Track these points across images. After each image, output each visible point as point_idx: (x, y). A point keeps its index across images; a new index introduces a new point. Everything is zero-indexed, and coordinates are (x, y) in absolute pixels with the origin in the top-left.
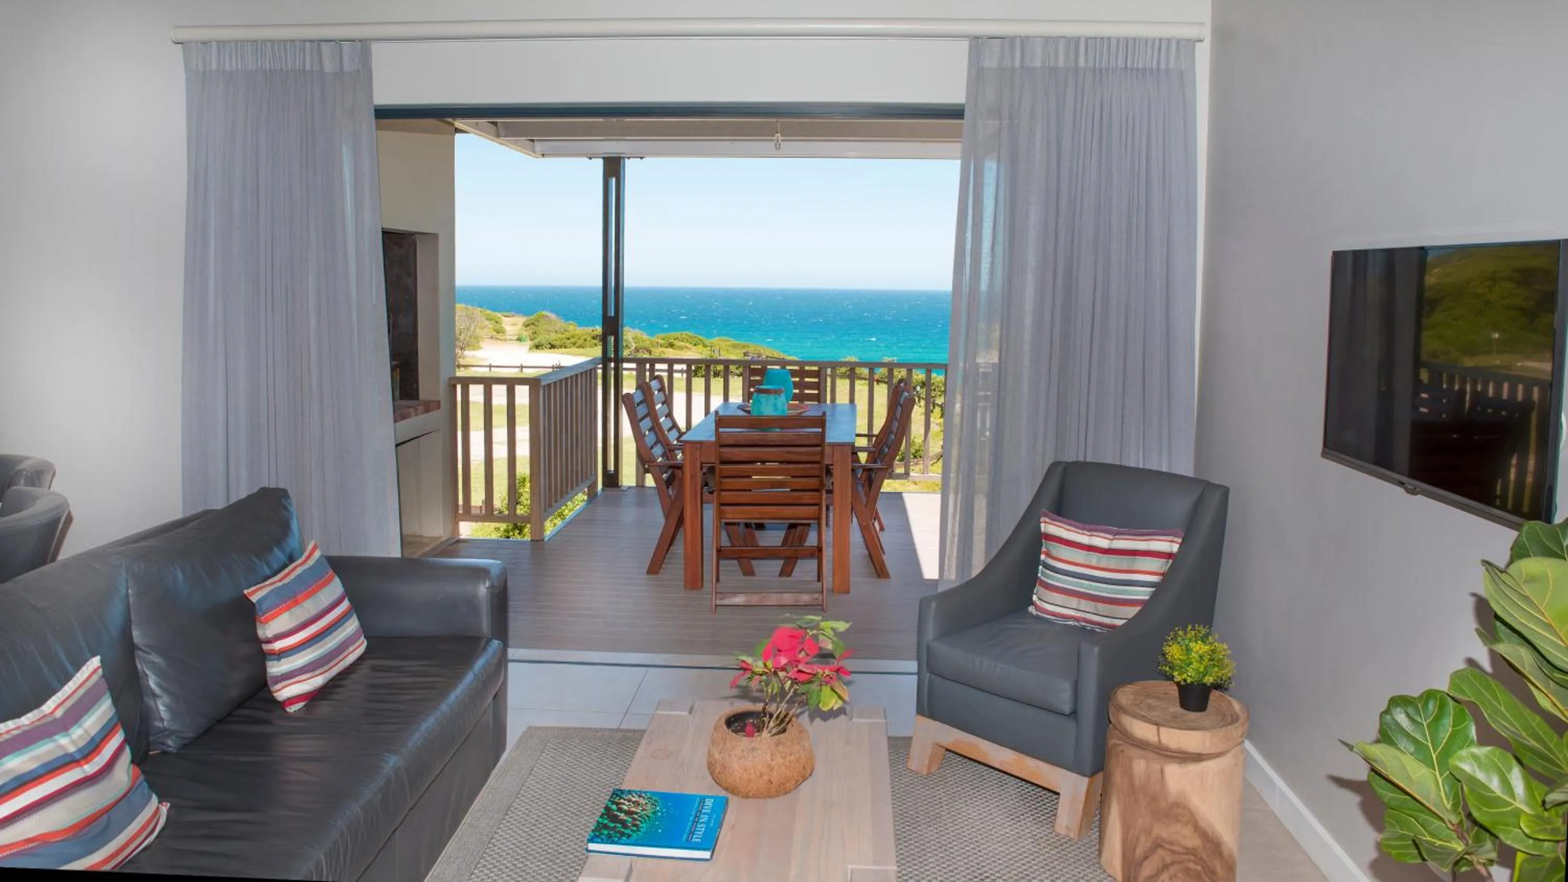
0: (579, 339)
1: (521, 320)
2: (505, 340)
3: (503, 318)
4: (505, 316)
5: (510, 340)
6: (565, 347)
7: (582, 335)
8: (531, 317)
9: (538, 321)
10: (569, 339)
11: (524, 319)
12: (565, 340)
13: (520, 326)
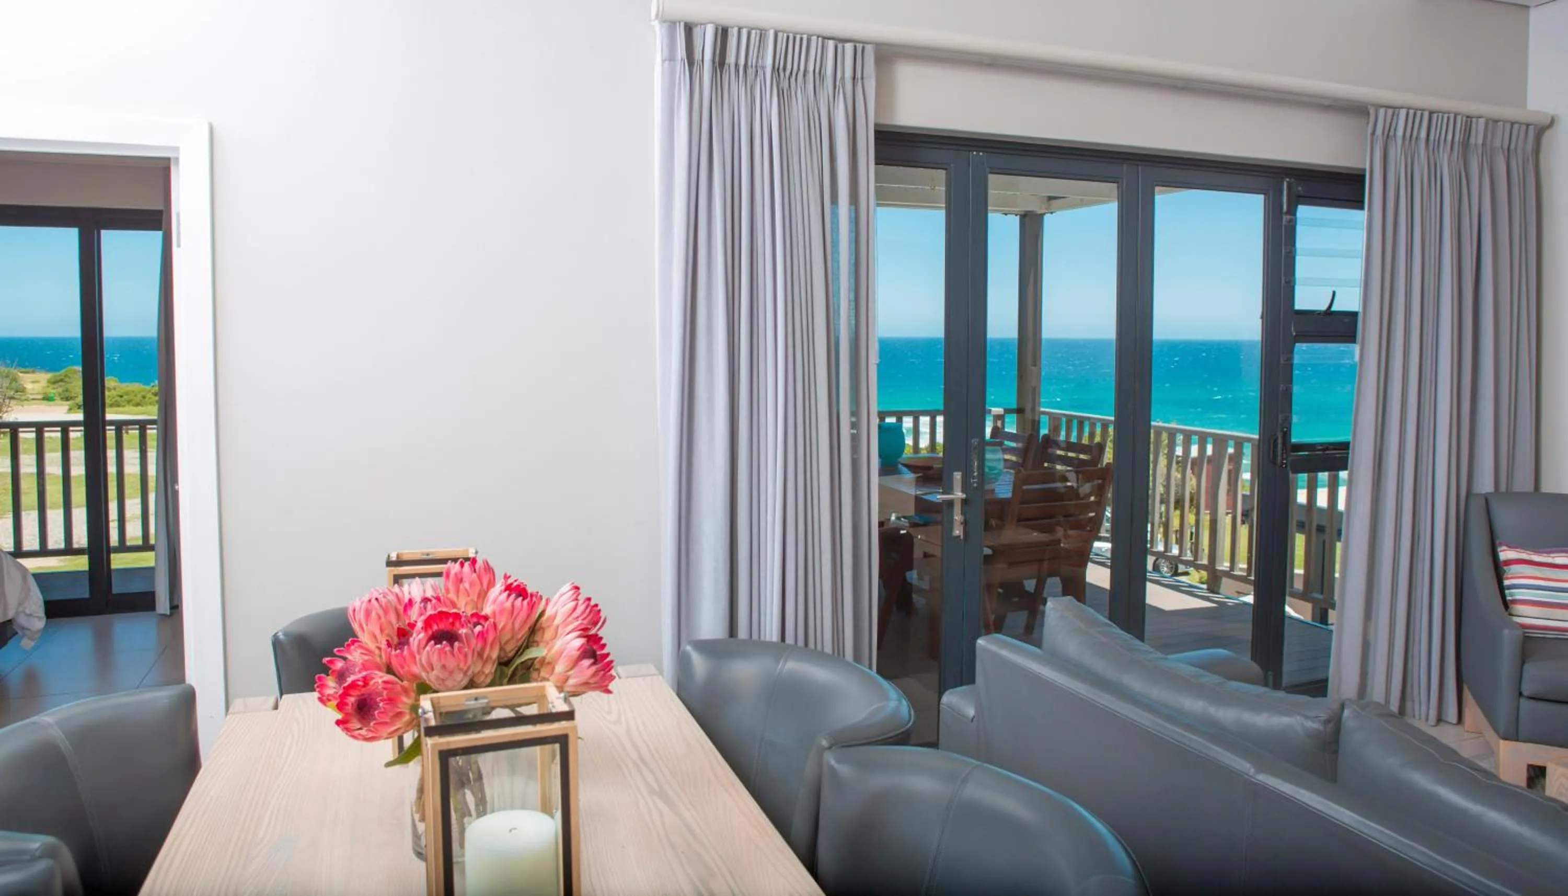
0: (136, 396)
1: (44, 377)
2: (26, 400)
3: (21, 375)
4: (21, 372)
5: (33, 399)
6: (119, 406)
7: (139, 392)
8: (58, 373)
9: (69, 378)
10: (121, 396)
11: (49, 376)
12: (119, 399)
13: (44, 383)
